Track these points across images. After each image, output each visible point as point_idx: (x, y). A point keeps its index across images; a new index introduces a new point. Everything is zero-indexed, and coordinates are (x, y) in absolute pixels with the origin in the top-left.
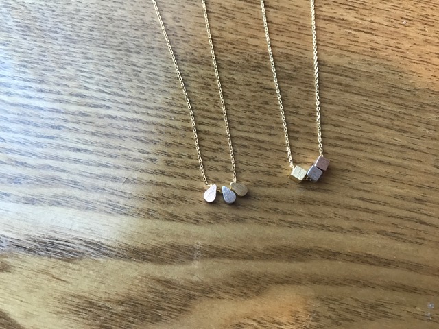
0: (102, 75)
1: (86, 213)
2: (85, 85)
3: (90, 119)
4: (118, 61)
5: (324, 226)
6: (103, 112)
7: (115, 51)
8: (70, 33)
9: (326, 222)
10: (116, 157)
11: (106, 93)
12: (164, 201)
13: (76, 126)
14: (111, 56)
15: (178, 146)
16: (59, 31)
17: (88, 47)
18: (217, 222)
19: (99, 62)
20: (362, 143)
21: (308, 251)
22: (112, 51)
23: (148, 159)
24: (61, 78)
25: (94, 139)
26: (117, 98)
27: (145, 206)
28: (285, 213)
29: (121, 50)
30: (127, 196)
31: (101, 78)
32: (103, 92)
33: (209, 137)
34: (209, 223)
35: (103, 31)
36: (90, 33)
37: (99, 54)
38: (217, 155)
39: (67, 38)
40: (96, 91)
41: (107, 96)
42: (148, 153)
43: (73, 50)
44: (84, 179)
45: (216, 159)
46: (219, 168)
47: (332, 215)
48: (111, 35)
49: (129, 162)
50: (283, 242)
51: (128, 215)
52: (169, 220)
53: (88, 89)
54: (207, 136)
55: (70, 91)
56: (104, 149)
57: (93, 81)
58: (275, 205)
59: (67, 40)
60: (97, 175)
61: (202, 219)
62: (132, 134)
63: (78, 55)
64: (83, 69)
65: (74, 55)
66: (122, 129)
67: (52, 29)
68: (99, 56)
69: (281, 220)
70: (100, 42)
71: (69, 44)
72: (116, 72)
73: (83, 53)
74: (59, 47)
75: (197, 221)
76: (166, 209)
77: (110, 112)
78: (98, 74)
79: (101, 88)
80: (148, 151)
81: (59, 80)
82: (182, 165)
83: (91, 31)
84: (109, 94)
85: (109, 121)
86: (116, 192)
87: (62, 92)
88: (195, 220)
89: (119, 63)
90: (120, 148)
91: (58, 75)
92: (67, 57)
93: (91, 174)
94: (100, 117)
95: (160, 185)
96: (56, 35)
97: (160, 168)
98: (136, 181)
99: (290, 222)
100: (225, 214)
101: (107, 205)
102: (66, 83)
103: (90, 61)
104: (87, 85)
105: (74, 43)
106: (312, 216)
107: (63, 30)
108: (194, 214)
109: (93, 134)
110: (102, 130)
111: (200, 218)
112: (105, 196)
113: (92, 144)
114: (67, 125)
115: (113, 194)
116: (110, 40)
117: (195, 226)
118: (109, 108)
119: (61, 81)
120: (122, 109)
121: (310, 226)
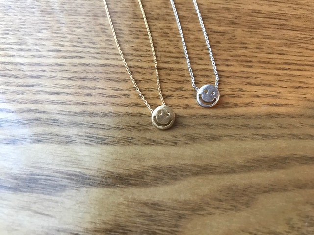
0: (74, 35)
1: (67, 147)
2: (60, 43)
3: (66, 68)
4: (88, 23)
5: (294, 135)
6: (77, 61)
7: (84, 17)
8: (46, 8)
9: (295, 132)
10: (91, 95)
11: (79, 47)
12: (141, 128)
13: (54, 74)
14: (82, 20)
15: (147, 82)
16: (36, 7)
17: (61, 16)
18: (194, 142)
19: (71, 26)
20: (307, 65)
21: (285, 158)
22: (82, 17)
23: (121, 94)
24: (38, 40)
25: (71, 82)
26: (89, 50)
27: (124, 134)
28: (256, 128)
29: (89, 16)
30: (106, 127)
31: (74, 36)
32: (76, 46)
33: (174, 72)
34: (186, 143)
35: (73, 4)
36: (62, 6)
37: (71, 20)
38: (184, 86)
39: (43, 11)
40: (69, 46)
41: (81, 49)
42: (121, 90)
43: (49, 19)
44: (64, 117)
45: (183, 89)
46: (188, 96)
47: (299, 125)
48: (80, 6)
49: (104, 99)
50: (261, 154)
51: (108, 144)
52: (148, 144)
53: (63, 46)
54: (172, 72)
55: (47, 48)
56: (80, 90)
57: (67, 39)
58: (246, 122)
59: (43, 13)
60: (75, 113)
61: (179, 141)
62: (105, 76)
63: (52, 22)
64: (57, 32)
65: (50, 22)
66: (95, 73)
67: (30, 6)
68: (72, 21)
69: (253, 134)
70: (71, 12)
71: (44, 15)
72: (87, 31)
73: (57, 20)
74: (36, 18)
75: (175, 143)
76: (144, 136)
77: (83, 61)
78: (72, 34)
79: (74, 44)
80: (120, 88)
81: (37, 41)
82: (153, 97)
83: (63, 5)
84: (81, 47)
85: (83, 68)
86: (94, 126)
87: (40, 50)
88: (173, 143)
89: (88, 25)
90: (95, 88)
91: (36, 37)
92: (43, 25)
93: (69, 112)
94: (75, 66)
95: (135, 115)
96: (33, 10)
97: (133, 101)
98: (112, 114)
99: (263, 135)
100: (200, 134)
101: (86, 138)
102: (44, 42)
103: (64, 25)
104: (62, 43)
105: (49, 14)
106: (281, 127)
107: (39, 6)
108: (172, 137)
109: (69, 79)
110: (77, 75)
111: (177, 140)
112: (84, 130)
113: (69, 87)
114: (45, 74)
115: (91, 127)
116: (79, 9)
117: (174, 148)
118: (82, 58)
119: (38, 42)
120: (95, 58)
121: (282, 136)
